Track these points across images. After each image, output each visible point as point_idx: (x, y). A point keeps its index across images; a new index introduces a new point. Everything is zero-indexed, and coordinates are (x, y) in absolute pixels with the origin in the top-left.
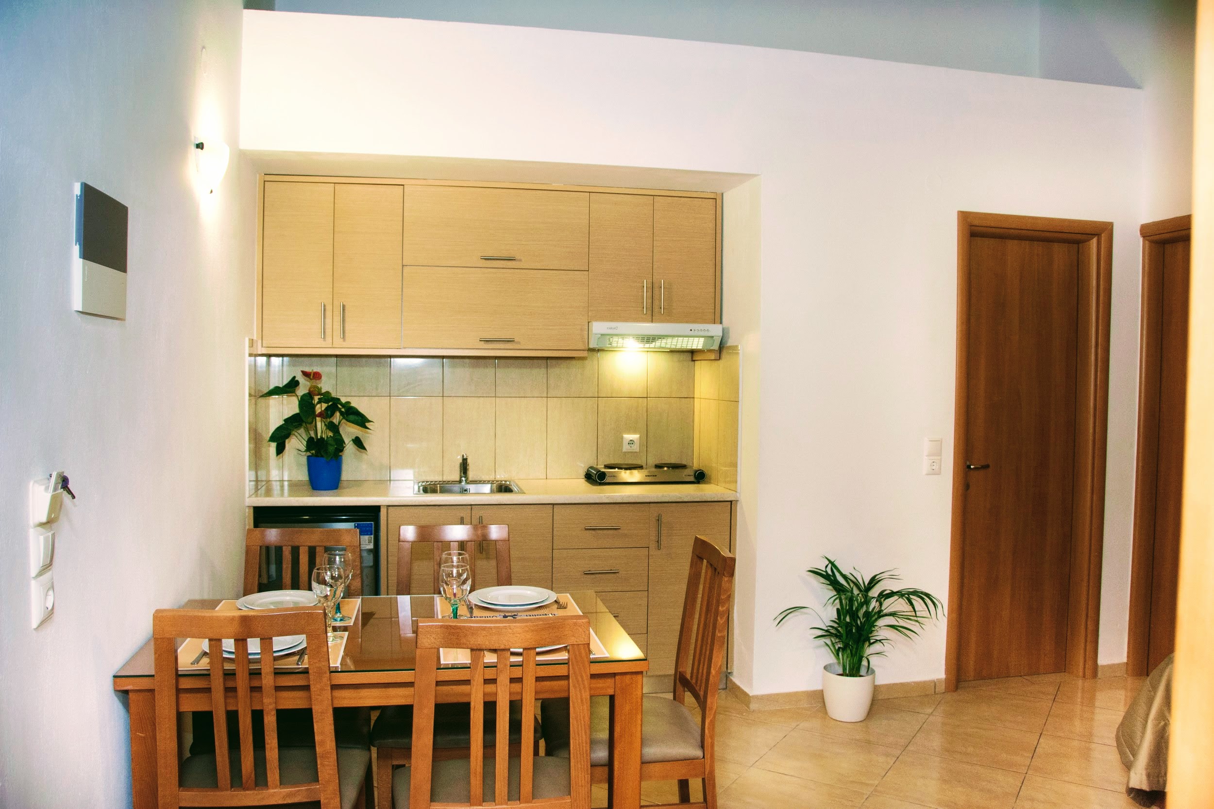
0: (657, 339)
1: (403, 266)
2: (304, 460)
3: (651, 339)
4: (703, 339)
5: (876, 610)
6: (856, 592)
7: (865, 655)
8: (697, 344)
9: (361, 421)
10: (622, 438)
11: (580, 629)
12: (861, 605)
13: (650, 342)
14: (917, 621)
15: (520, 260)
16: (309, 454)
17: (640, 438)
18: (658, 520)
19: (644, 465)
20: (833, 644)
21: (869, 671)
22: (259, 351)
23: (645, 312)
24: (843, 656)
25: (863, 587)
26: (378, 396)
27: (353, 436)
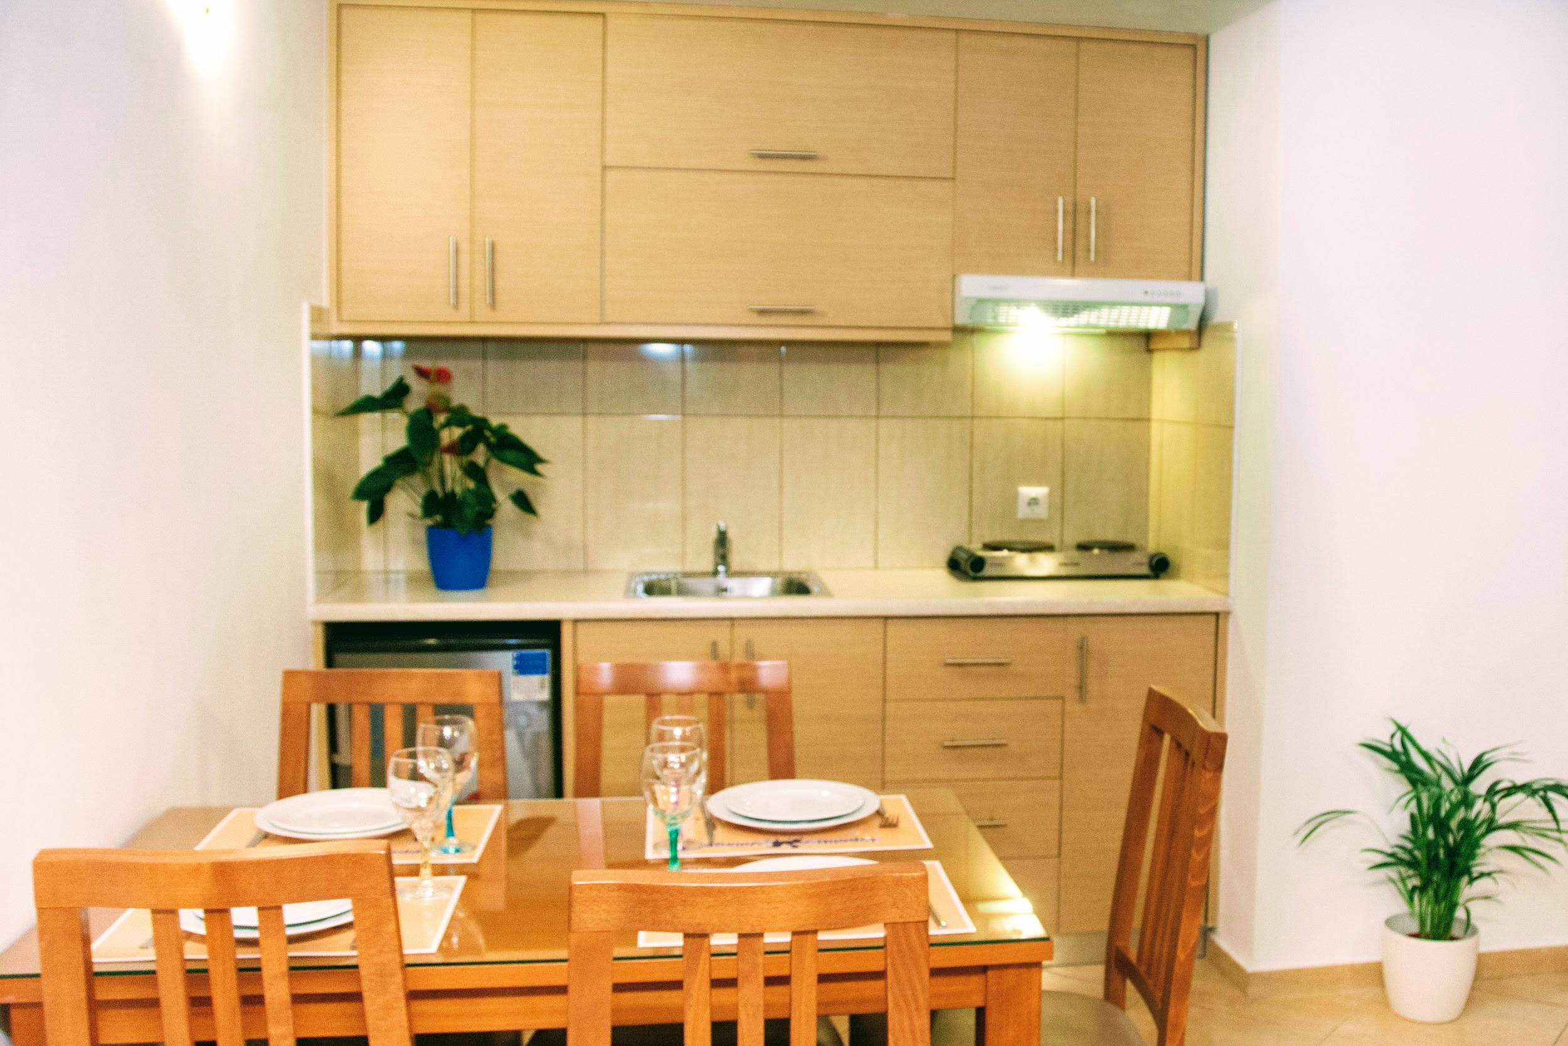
0: (1081, 309)
1: (604, 167)
2: (422, 535)
3: (1071, 309)
4: (1169, 309)
5: (1484, 817)
6: (1447, 784)
7: (1461, 900)
8: (1157, 318)
9: (528, 460)
11: (907, 891)
12: (1455, 808)
13: (1069, 315)
14: (1560, 841)
15: (827, 159)
16: (429, 522)
17: (1050, 493)
18: (1082, 647)
19: (1057, 544)
20: (1403, 880)
21: (1469, 928)
22: (337, 329)
23: (1060, 257)
24: (1420, 901)
25: (1458, 775)
26: (561, 414)
27: (513, 491)
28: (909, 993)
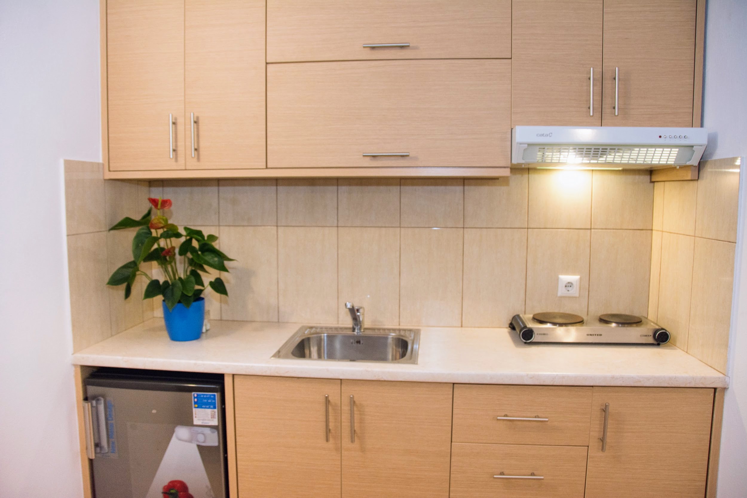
0: (608, 150)
1: (267, 63)
3: (600, 150)
4: (677, 150)
8: (666, 157)
9: (220, 260)
10: (558, 279)
13: (599, 155)
15: (416, 48)
17: (581, 279)
18: (605, 410)
19: (585, 319)
22: (108, 176)
23: (591, 112)
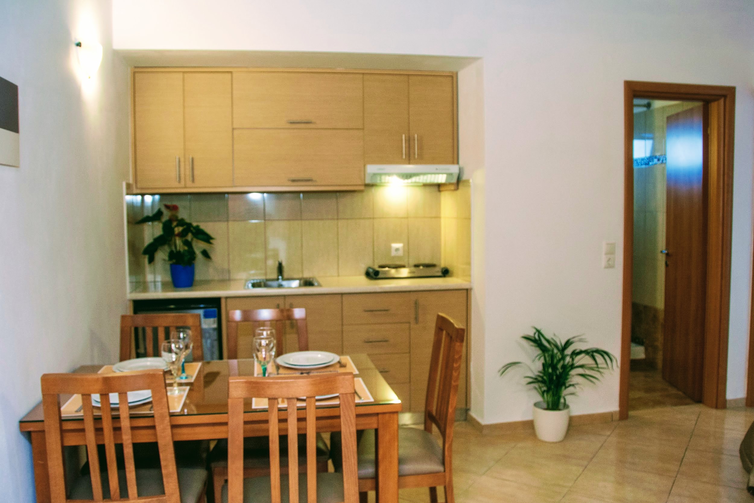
0: (413, 176)
1: (233, 129)
2: (168, 267)
3: (409, 176)
4: (446, 175)
5: (570, 363)
6: (555, 351)
7: (562, 395)
8: (441, 179)
9: (207, 238)
11: (347, 382)
12: (559, 360)
13: (408, 179)
14: (599, 371)
15: (315, 123)
16: (171, 262)
17: (404, 246)
18: (416, 303)
19: (406, 265)
20: (540, 388)
21: (566, 406)
22: (135, 191)
23: (404, 157)
24: (547, 396)
25: (560, 347)
26: (219, 221)
27: (202, 250)
28: (348, 419)
